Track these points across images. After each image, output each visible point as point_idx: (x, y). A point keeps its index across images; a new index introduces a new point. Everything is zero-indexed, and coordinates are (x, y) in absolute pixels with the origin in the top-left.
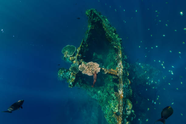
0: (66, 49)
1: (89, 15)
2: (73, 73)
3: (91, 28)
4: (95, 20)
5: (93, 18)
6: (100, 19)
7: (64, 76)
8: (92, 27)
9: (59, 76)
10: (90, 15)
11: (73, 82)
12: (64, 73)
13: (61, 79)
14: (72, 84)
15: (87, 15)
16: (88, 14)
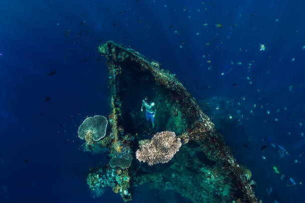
0: (85, 127)
1: (106, 53)
2: (122, 170)
3: (117, 73)
4: (121, 59)
5: (117, 55)
6: (129, 53)
7: (103, 184)
8: (119, 71)
9: (94, 189)
10: (108, 53)
11: (129, 187)
12: (101, 179)
13: (99, 192)
14: (129, 193)
15: (103, 54)
16: (104, 52)
